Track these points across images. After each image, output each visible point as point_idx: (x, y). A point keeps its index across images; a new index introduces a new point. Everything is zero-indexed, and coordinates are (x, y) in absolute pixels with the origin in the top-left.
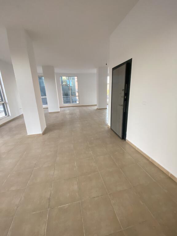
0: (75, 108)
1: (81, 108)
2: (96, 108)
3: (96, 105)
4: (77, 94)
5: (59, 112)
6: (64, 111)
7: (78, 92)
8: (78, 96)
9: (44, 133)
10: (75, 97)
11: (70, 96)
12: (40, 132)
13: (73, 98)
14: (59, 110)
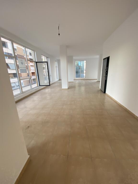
0: (82, 80)
1: (86, 81)
2: (96, 81)
3: (97, 79)
4: (85, 72)
5: (73, 82)
6: (76, 81)
7: (86, 70)
8: (85, 73)
9: (68, 88)
10: (83, 74)
11: (80, 73)
12: (67, 88)
13: (82, 75)
14: (73, 81)
